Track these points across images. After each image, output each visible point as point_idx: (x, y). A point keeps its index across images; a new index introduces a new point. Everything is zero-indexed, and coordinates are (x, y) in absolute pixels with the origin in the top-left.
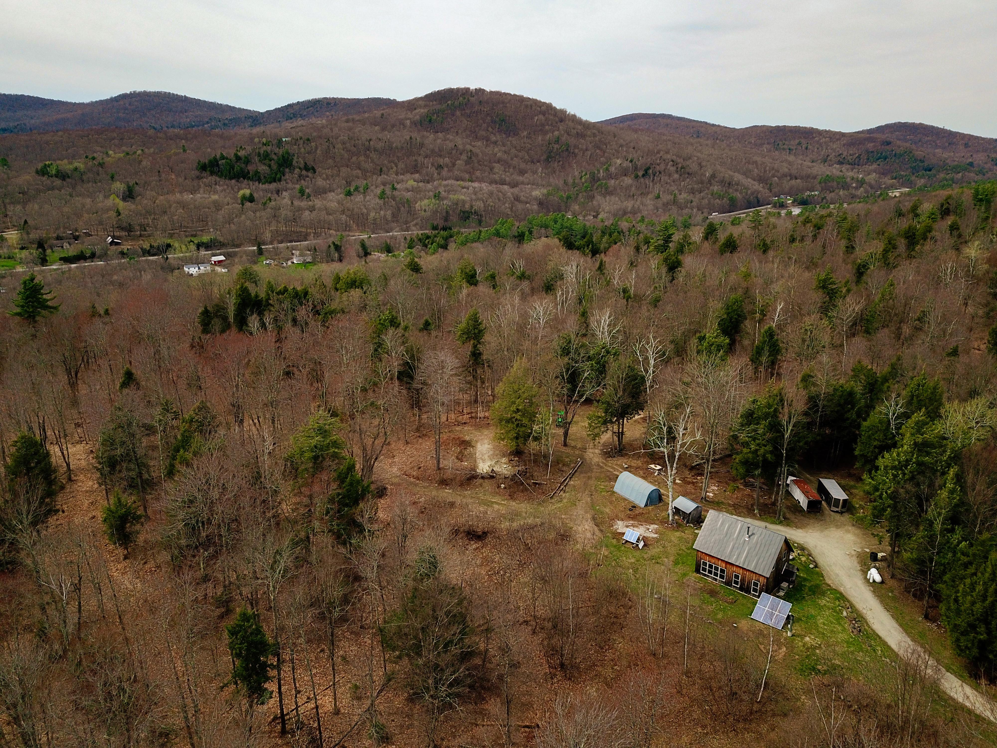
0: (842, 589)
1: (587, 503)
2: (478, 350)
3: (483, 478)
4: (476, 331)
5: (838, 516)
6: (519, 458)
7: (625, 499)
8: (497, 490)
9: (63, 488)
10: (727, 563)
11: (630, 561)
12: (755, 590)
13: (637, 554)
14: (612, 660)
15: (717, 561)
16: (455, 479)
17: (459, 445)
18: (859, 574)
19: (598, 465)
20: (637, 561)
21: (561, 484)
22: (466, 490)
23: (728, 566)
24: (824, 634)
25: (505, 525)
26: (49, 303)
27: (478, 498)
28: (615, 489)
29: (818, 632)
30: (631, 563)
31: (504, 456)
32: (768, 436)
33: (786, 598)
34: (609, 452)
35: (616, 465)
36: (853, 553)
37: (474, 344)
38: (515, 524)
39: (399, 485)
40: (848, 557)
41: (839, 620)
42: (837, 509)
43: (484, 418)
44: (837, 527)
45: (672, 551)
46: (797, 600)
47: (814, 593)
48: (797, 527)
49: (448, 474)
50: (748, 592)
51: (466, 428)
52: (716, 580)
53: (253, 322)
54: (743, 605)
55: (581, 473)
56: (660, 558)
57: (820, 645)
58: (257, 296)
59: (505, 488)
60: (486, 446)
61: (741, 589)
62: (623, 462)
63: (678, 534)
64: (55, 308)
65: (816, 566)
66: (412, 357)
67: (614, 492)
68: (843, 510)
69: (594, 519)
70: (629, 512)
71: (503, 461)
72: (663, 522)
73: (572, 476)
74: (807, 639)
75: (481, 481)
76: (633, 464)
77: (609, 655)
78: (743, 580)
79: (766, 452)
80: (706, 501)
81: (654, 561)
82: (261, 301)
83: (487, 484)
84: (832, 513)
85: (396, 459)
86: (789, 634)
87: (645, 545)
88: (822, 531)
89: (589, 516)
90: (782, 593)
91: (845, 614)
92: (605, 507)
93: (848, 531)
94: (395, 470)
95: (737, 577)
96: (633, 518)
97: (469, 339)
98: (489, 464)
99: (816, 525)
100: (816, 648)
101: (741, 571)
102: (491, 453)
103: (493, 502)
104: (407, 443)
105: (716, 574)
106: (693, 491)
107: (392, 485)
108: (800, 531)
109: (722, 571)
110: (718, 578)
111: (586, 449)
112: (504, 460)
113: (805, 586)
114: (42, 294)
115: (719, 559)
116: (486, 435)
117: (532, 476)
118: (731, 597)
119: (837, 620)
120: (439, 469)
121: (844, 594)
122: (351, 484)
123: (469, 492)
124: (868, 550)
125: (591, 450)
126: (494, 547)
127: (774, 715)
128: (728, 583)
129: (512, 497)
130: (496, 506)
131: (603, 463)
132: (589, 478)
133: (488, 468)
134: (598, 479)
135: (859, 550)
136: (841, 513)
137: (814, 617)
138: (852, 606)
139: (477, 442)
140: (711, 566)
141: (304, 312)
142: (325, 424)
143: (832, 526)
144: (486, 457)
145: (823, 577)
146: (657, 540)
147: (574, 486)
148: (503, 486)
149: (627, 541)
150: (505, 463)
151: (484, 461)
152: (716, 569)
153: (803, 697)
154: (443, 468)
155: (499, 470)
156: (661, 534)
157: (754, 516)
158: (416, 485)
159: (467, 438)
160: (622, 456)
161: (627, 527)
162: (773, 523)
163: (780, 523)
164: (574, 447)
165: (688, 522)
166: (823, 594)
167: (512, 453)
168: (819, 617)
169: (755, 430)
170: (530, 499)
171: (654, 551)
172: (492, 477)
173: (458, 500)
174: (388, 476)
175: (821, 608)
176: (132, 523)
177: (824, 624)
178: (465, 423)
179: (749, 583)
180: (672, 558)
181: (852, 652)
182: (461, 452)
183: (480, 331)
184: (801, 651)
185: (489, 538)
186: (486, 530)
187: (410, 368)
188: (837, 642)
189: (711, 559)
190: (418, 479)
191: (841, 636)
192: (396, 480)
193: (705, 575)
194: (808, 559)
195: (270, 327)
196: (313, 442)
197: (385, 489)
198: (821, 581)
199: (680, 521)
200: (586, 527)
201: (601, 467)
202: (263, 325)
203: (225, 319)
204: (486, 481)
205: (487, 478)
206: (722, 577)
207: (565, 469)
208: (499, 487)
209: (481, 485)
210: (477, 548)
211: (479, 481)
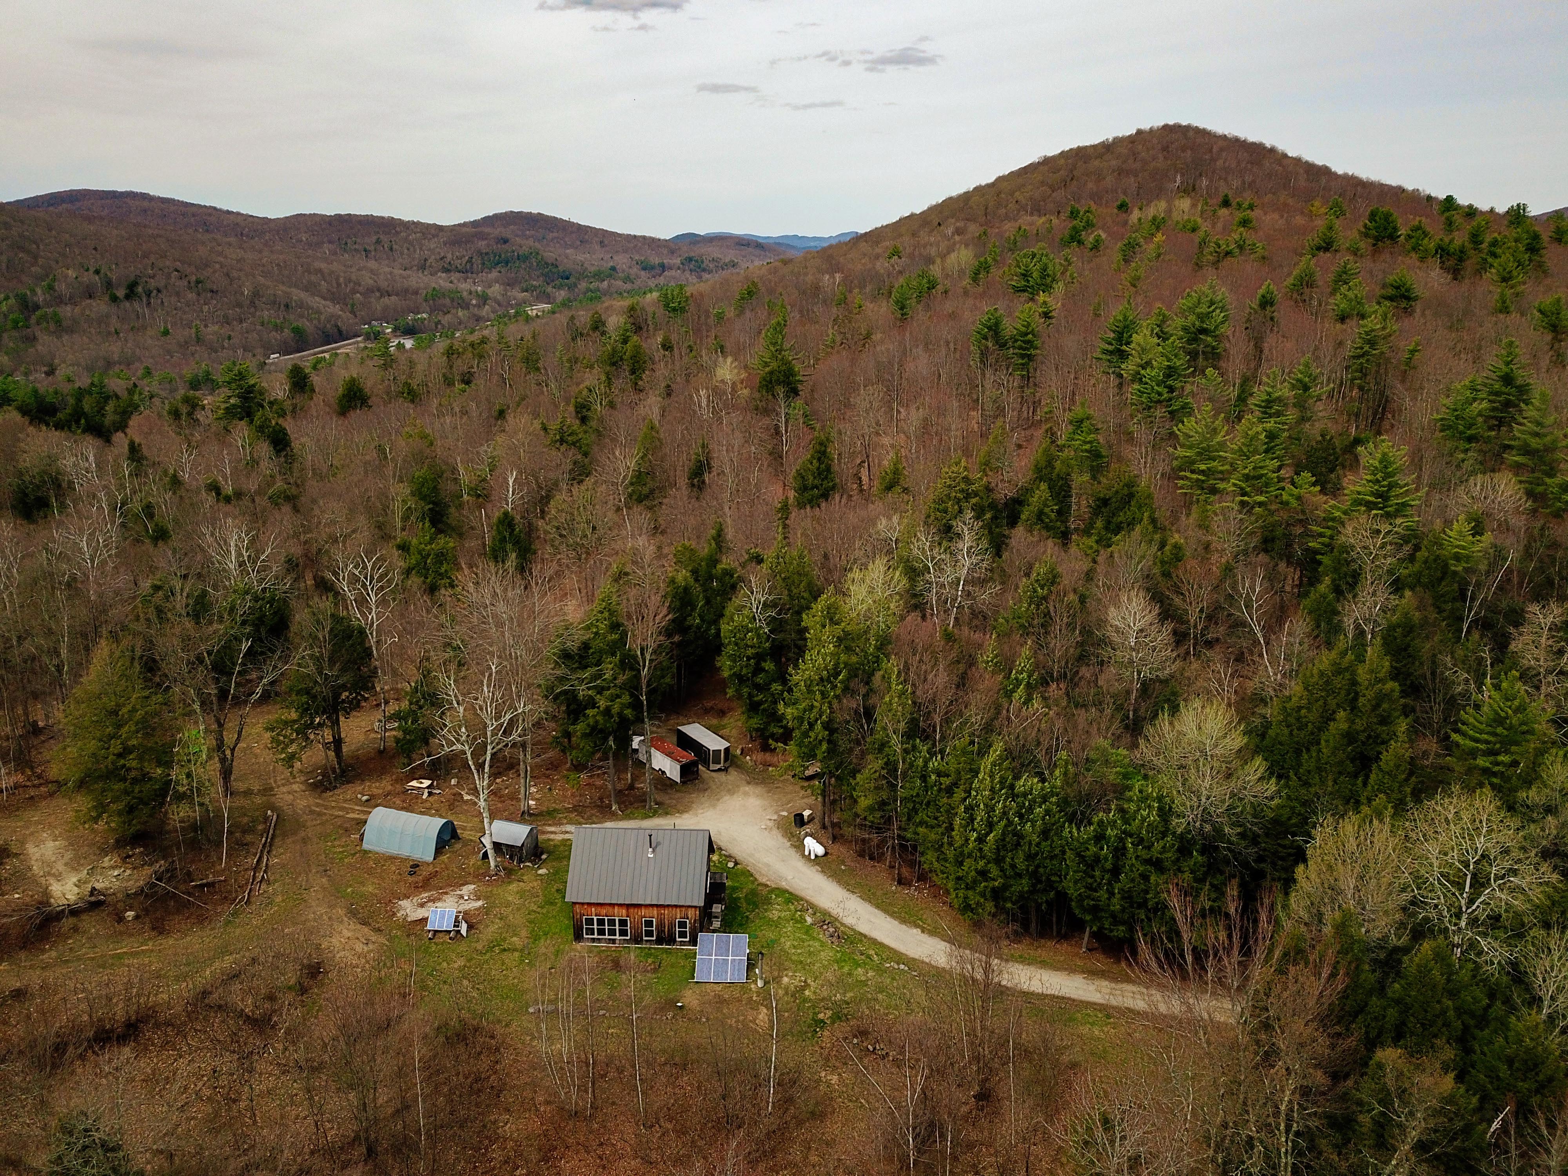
0: (784, 885)
1: (324, 889)
3: (74, 912)
5: (722, 776)
6: (145, 846)
7: (392, 858)
8: (120, 927)
10: (629, 906)
11: (456, 966)
12: (683, 935)
13: (463, 947)
14: (506, 1162)
15: (610, 909)
18: (793, 853)
19: (312, 812)
20: (469, 960)
21: (256, 869)
22: (43, 951)
23: (631, 910)
24: (801, 962)
25: (171, 992)
27: (81, 959)
28: (366, 846)
29: (793, 962)
30: (460, 969)
31: (104, 852)
32: (622, 679)
33: (728, 927)
34: (321, 782)
35: (345, 801)
36: (771, 824)
38: (194, 983)
40: (766, 833)
41: (808, 930)
42: (718, 766)
44: (731, 792)
45: (518, 919)
46: (741, 925)
47: (756, 906)
48: (681, 812)
50: (671, 940)
52: (614, 941)
54: (672, 966)
55: (285, 835)
56: (504, 940)
57: (805, 982)
59: (137, 917)
60: (50, 844)
61: (659, 941)
62: (359, 791)
63: (514, 887)
65: (736, 863)
67: (366, 852)
68: (727, 765)
69: (353, 913)
70: (411, 879)
71: (106, 864)
72: (480, 876)
73: (269, 847)
74: (786, 980)
75: (72, 920)
76: (376, 791)
77: (497, 1154)
78: (660, 925)
79: (624, 706)
80: (530, 815)
81: (497, 950)
83: (90, 924)
84: (713, 774)
86: (760, 983)
87: (470, 927)
88: (714, 806)
89: (341, 912)
90: (716, 924)
91: (809, 920)
92: (362, 884)
93: (746, 794)
95: (649, 924)
96: (425, 885)
98: (75, 880)
99: (703, 800)
100: (803, 989)
101: (655, 912)
102: (69, 855)
103: (120, 957)
105: (612, 932)
106: (500, 805)
108: (686, 816)
109: (623, 923)
110: (617, 937)
111: (272, 789)
112: (107, 861)
113: (739, 898)
115: (612, 905)
116: (39, 822)
117: (189, 874)
118: (650, 960)
119: (807, 933)
121: (791, 890)
123: (54, 954)
124: (785, 814)
125: (284, 789)
126: (165, 1046)
127: (800, 1123)
128: (637, 939)
129: (159, 929)
130: (132, 962)
131: (318, 805)
132: (305, 841)
133: (76, 890)
134: (323, 837)
135: (775, 817)
136: (725, 770)
137: (775, 942)
138: (812, 905)
139: (23, 843)
140: (601, 922)
143: (723, 793)
144: (60, 866)
145: (752, 875)
146: (486, 911)
147: (283, 866)
148: (130, 914)
149: (436, 932)
150: (115, 867)
151: (58, 877)
152: (612, 922)
153: (823, 1074)
155: (107, 884)
156: (486, 898)
157: (613, 816)
160: (348, 782)
161: (422, 905)
162: (646, 817)
163: (655, 814)
164: (248, 793)
165: (520, 861)
166: (768, 901)
167: (120, 844)
168: (783, 940)
169: (598, 676)
170: (202, 920)
171: (490, 930)
172: (96, 905)
173: (33, 980)
175: (776, 924)
177: (795, 947)
179: (672, 925)
180: (524, 933)
181: (850, 974)
184: (788, 1003)
185: (146, 1034)
186: (131, 1016)
188: (824, 967)
189: (599, 909)
191: (826, 955)
193: (593, 940)
194: (720, 855)
198: (753, 882)
199: (506, 864)
200: (347, 934)
201: (320, 814)
204: (84, 917)
205: (85, 910)
206: (623, 933)
207: (249, 838)
208: (121, 919)
209: (75, 929)
211: (67, 923)
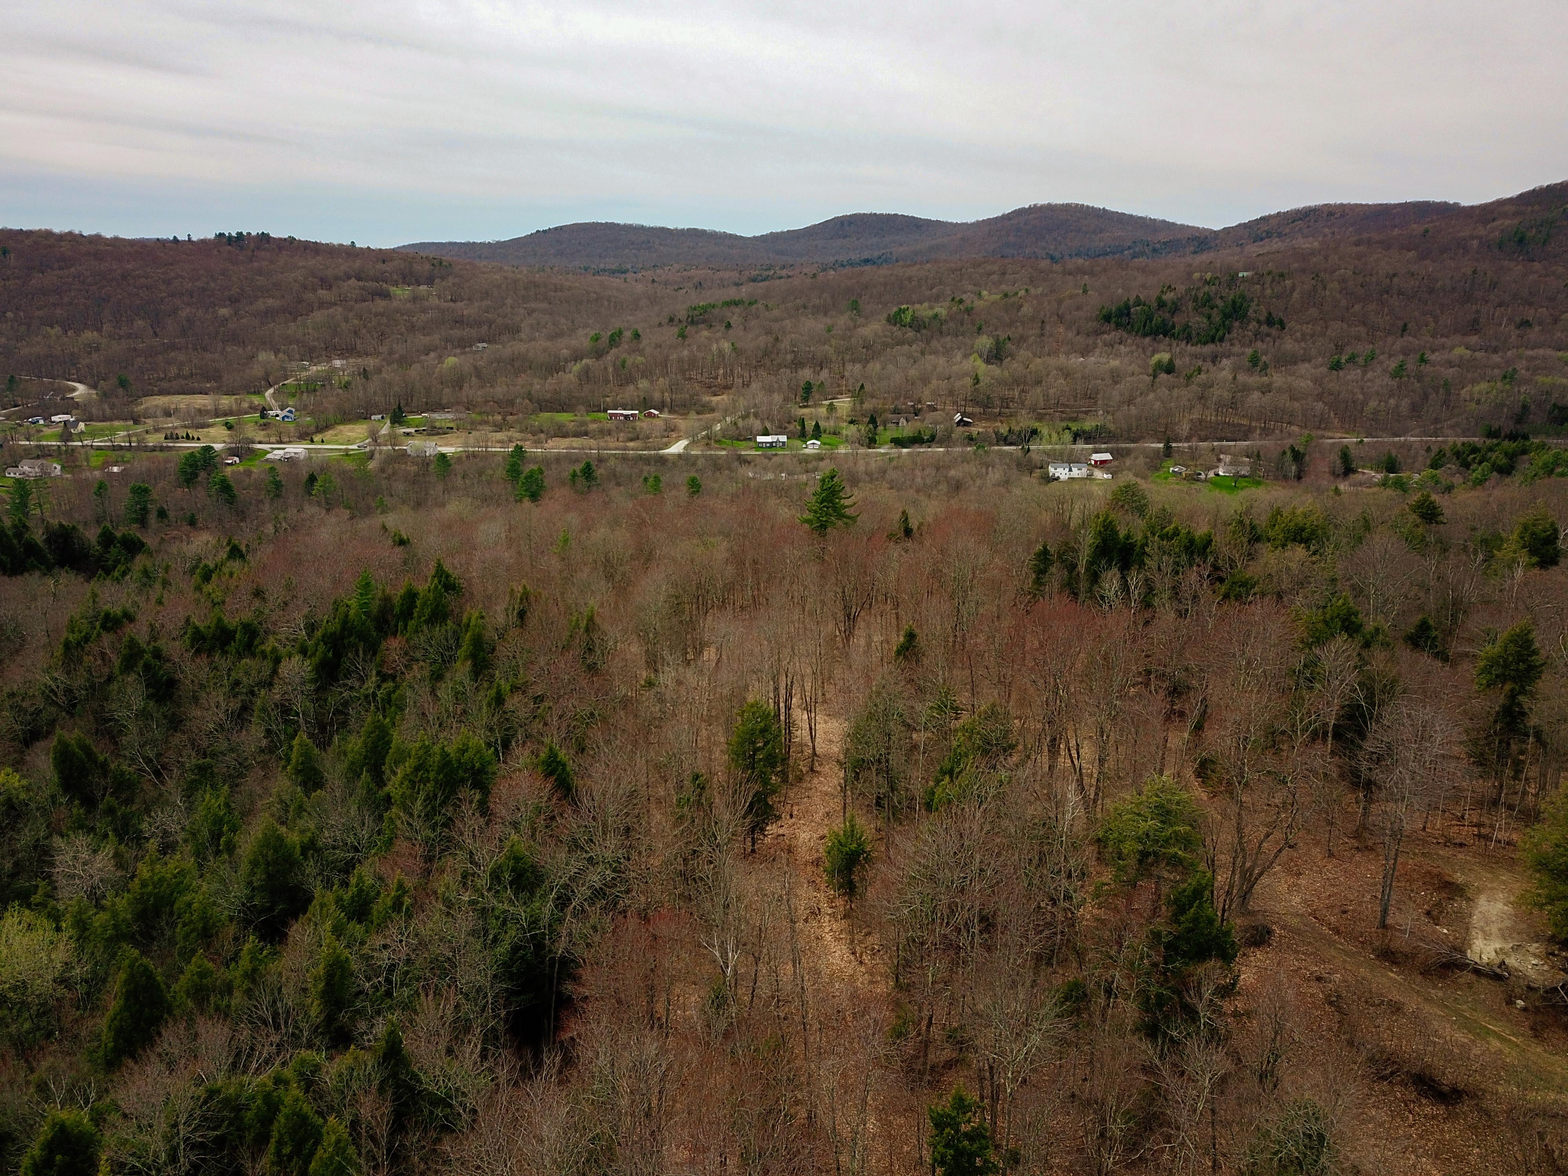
2: (1519, 705)
3: (1477, 972)
4: (1522, 666)
8: (1505, 1008)
9: (800, 779)
16: (1414, 956)
17: (1439, 889)
22: (1435, 987)
25: (1508, 1090)
26: (848, 512)
27: (1458, 1013)
31: (1537, 938)
37: (1512, 690)
38: (1531, 1096)
39: (1298, 932)
43: (1508, 843)
49: (1400, 942)
51: (1460, 856)
53: (1111, 582)
58: (1128, 537)
59: (1525, 1009)
60: (1500, 906)
64: (853, 519)
66: (1370, 697)
71: (1531, 949)
75: (1472, 977)
82: (1133, 545)
83: (1485, 987)
85: (1302, 882)
94: (1296, 900)
97: (1503, 678)
98: (1498, 946)
102: (1508, 923)
103: (1489, 1032)
104: (1331, 855)
107: (1283, 927)
112: (1534, 947)
114: (841, 499)
116: (1504, 883)
120: (1384, 926)
122: (1195, 920)
123: (1440, 994)
126: (1473, 1128)
129: (1537, 1032)
130: (1496, 1044)
133: (1493, 955)
139: (1479, 891)
141: (1193, 577)
142: (1169, 801)
144: (1494, 929)
148: (1520, 1003)
150: (1535, 956)
151: (1487, 936)
154: (1392, 927)
155: (1516, 965)
158: (1331, 943)
159: (1459, 878)
167: (1555, 940)
172: (1497, 977)
173: (1412, 1004)
174: (1279, 908)
176: (863, 867)
178: (1461, 845)
182: (1439, 904)
183: (1531, 668)
185: (1464, 1107)
186: (1461, 1087)
187: (1363, 716)
190: (1337, 932)
192: (1294, 922)
195: (1135, 595)
196: (1144, 826)
197: (1269, 932)
202: (1125, 587)
203: (1072, 567)
204: (1484, 981)
205: (1487, 975)
208: (1510, 1002)
209: (1470, 986)
210: (1434, 1117)
211: (1467, 977)
